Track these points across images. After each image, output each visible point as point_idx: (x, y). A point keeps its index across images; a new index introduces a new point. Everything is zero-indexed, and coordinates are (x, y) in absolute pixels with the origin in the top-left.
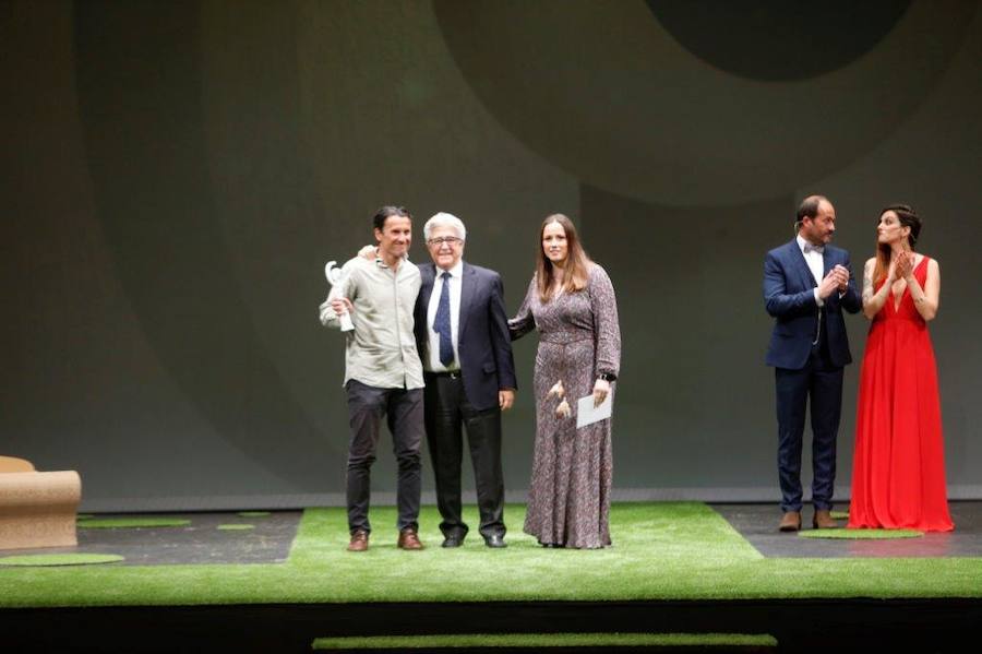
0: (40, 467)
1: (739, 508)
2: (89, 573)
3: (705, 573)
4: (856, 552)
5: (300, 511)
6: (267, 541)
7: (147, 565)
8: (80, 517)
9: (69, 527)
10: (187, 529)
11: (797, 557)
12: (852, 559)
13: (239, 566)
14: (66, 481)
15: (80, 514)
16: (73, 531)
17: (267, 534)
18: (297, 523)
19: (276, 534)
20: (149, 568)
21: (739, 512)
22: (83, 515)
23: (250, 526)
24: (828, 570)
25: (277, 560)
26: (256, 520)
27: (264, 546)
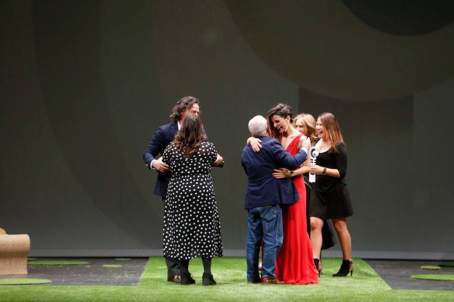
0: (9, 232)
1: (380, 262)
2: (32, 288)
3: (359, 296)
4: (441, 288)
5: (147, 258)
6: (128, 274)
7: (63, 285)
8: (30, 259)
9: (24, 264)
10: (86, 267)
11: (409, 289)
12: (438, 291)
13: (112, 287)
14: (22, 240)
15: (28, 257)
16: (25, 266)
17: (129, 270)
18: (145, 265)
19: (134, 270)
20: (64, 287)
21: (379, 264)
22: (31, 258)
23: (120, 266)
24: (426, 296)
25: (132, 284)
26: (123, 263)
27: (127, 276)
